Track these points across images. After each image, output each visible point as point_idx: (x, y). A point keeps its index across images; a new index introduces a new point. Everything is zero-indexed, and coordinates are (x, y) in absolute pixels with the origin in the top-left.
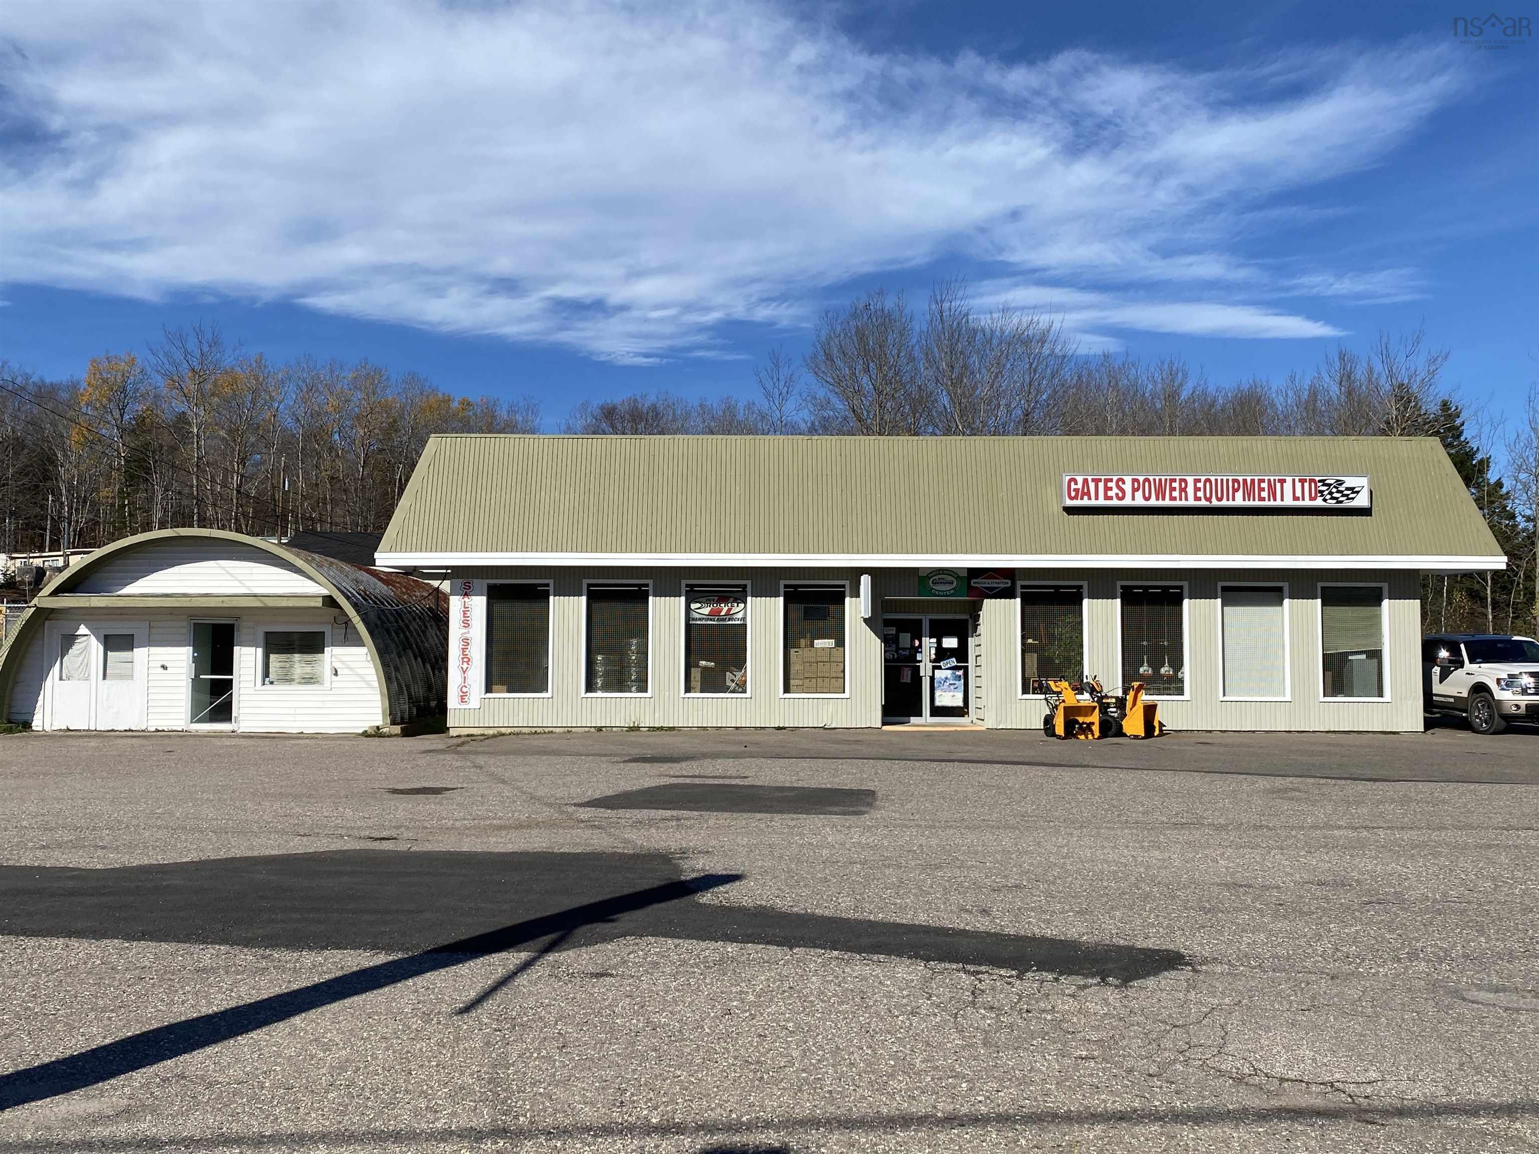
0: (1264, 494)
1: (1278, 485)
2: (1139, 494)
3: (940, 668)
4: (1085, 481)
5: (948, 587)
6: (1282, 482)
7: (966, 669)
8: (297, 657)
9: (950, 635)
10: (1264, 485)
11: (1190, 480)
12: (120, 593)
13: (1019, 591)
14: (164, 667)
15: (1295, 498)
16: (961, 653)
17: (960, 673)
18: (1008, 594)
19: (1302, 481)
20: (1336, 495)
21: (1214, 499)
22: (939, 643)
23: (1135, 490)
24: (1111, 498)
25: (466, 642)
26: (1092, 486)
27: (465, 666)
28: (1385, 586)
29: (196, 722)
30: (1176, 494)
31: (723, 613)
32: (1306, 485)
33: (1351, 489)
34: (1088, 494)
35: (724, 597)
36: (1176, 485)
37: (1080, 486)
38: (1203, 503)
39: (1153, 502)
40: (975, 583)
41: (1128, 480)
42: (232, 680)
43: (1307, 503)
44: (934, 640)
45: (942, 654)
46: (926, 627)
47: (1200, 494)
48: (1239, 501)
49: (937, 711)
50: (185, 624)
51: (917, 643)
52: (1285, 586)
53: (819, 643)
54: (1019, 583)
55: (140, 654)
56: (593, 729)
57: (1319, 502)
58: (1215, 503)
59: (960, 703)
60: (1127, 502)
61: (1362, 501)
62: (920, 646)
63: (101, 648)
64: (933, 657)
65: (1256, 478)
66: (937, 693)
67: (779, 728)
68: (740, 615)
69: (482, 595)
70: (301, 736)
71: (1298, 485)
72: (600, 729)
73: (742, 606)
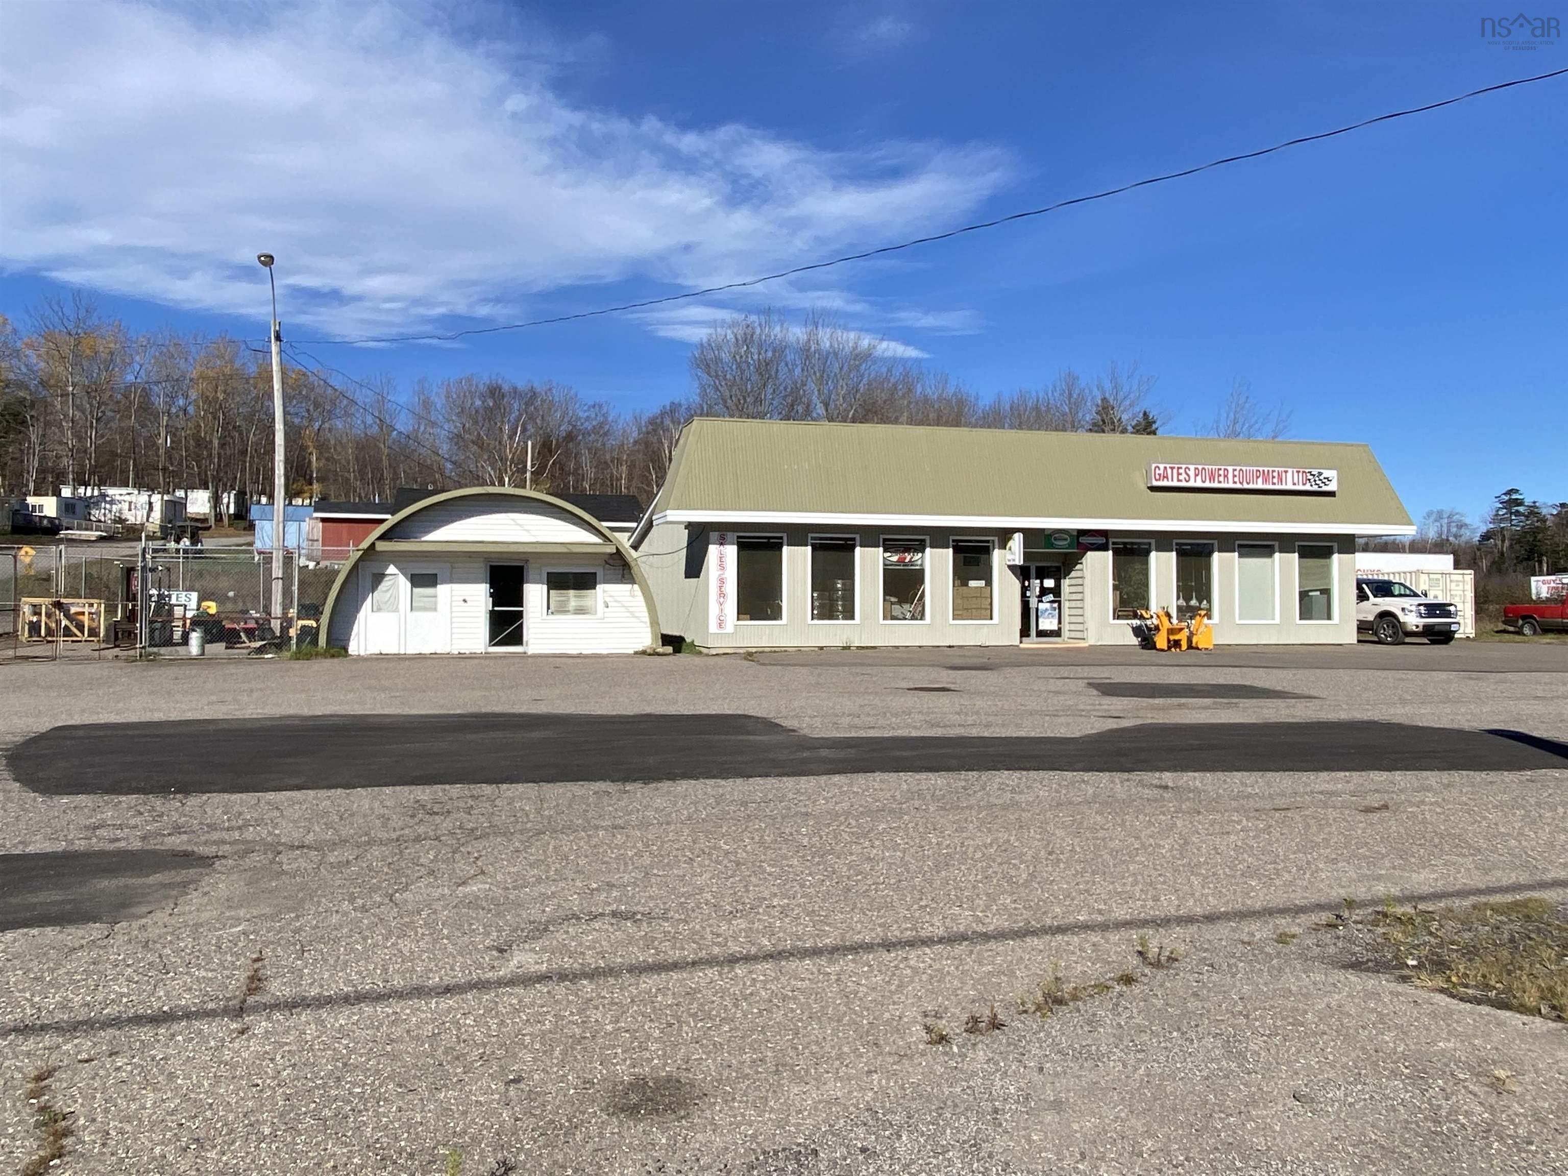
0: (1275, 480)
1: (1284, 474)
2: (1199, 478)
3: (1042, 601)
4: (1165, 468)
5: (1065, 543)
6: (1286, 472)
7: (1059, 602)
8: (572, 592)
9: (1049, 577)
10: (1275, 474)
11: (1230, 469)
12: (423, 539)
13: (1111, 546)
14: (465, 601)
15: (1294, 484)
16: (1056, 591)
17: (1056, 605)
18: (1103, 548)
19: (1298, 472)
20: (1318, 482)
21: (1245, 483)
22: (1042, 583)
23: (1196, 475)
24: (1181, 481)
25: (722, 581)
26: (1169, 471)
27: (722, 600)
28: (1335, 545)
29: (494, 645)
30: (1221, 479)
31: (907, 561)
32: (1300, 474)
33: (1327, 478)
34: (1167, 478)
35: (907, 549)
36: (1221, 472)
37: (1161, 472)
38: (1238, 486)
39: (1208, 485)
40: (1083, 540)
41: (1192, 467)
42: (522, 611)
43: (1300, 487)
44: (1038, 581)
45: (1044, 591)
46: (1033, 572)
47: (1236, 479)
48: (1260, 485)
49: (1041, 634)
50: (482, 565)
51: (1027, 583)
52: (1276, 544)
53: (973, 584)
54: (1111, 541)
55: (443, 590)
56: (816, 649)
57: (1308, 487)
58: (1246, 486)
59: (1054, 627)
60: (1191, 484)
61: (1332, 487)
62: (1029, 586)
63: (409, 585)
64: (1038, 593)
65: (1271, 469)
66: (1040, 620)
67: (950, 647)
68: (919, 562)
69: (733, 544)
70: (580, 656)
71: (1296, 475)
72: (821, 648)
73: (920, 555)
